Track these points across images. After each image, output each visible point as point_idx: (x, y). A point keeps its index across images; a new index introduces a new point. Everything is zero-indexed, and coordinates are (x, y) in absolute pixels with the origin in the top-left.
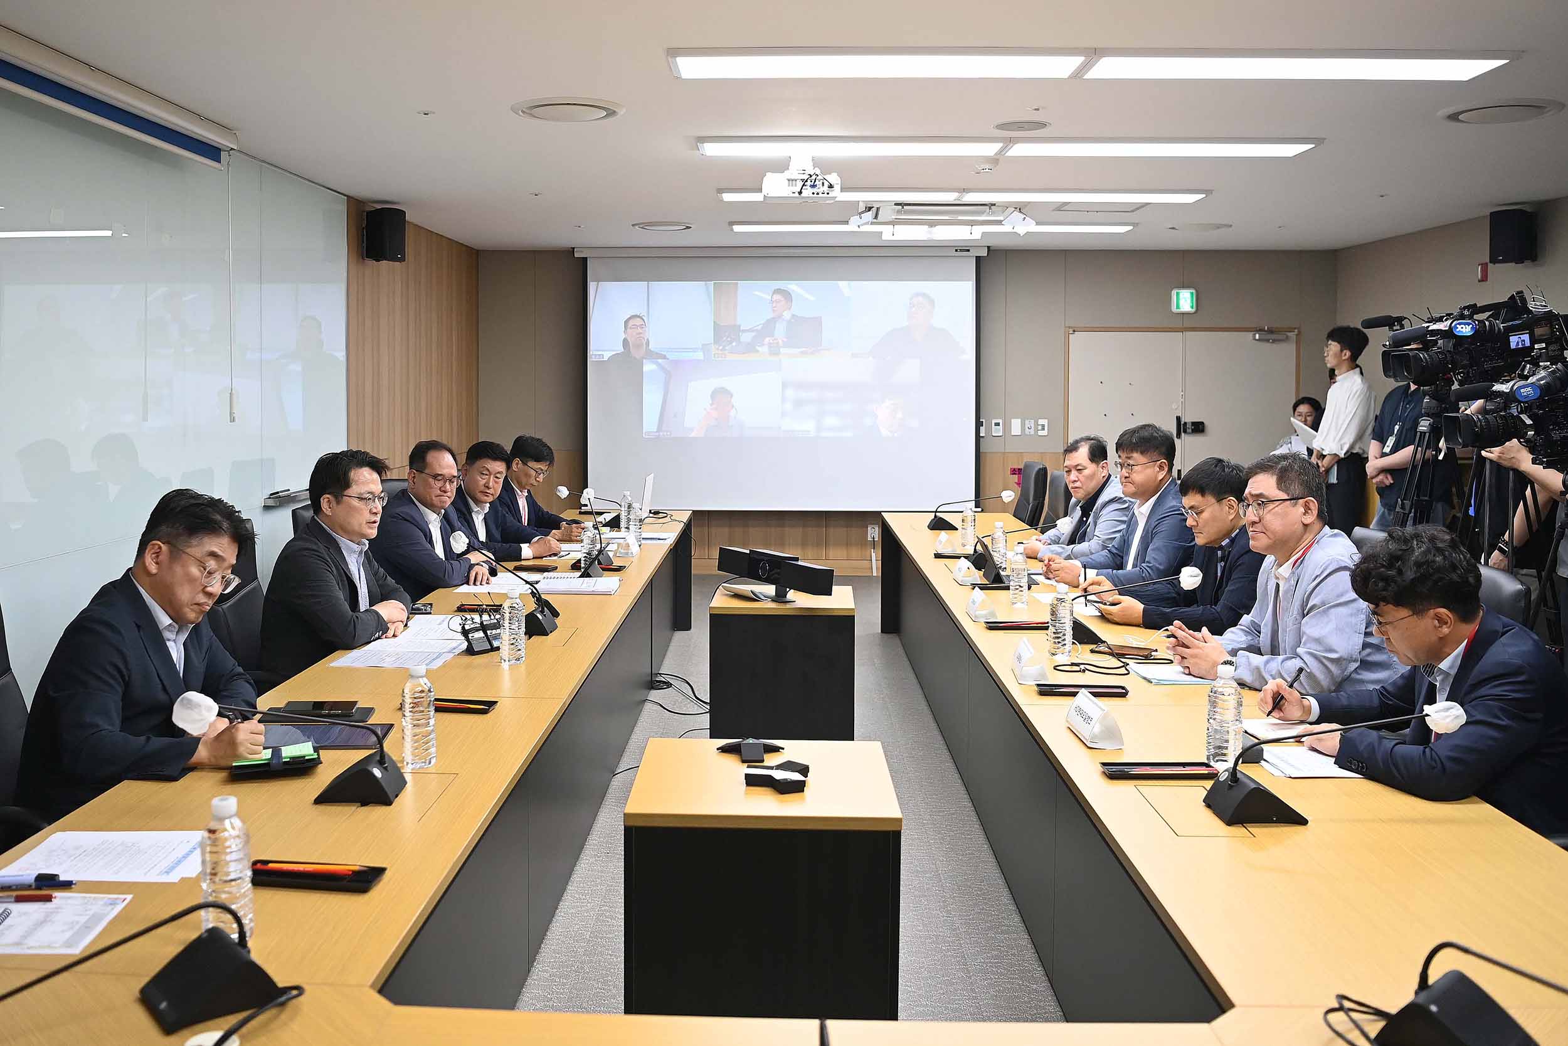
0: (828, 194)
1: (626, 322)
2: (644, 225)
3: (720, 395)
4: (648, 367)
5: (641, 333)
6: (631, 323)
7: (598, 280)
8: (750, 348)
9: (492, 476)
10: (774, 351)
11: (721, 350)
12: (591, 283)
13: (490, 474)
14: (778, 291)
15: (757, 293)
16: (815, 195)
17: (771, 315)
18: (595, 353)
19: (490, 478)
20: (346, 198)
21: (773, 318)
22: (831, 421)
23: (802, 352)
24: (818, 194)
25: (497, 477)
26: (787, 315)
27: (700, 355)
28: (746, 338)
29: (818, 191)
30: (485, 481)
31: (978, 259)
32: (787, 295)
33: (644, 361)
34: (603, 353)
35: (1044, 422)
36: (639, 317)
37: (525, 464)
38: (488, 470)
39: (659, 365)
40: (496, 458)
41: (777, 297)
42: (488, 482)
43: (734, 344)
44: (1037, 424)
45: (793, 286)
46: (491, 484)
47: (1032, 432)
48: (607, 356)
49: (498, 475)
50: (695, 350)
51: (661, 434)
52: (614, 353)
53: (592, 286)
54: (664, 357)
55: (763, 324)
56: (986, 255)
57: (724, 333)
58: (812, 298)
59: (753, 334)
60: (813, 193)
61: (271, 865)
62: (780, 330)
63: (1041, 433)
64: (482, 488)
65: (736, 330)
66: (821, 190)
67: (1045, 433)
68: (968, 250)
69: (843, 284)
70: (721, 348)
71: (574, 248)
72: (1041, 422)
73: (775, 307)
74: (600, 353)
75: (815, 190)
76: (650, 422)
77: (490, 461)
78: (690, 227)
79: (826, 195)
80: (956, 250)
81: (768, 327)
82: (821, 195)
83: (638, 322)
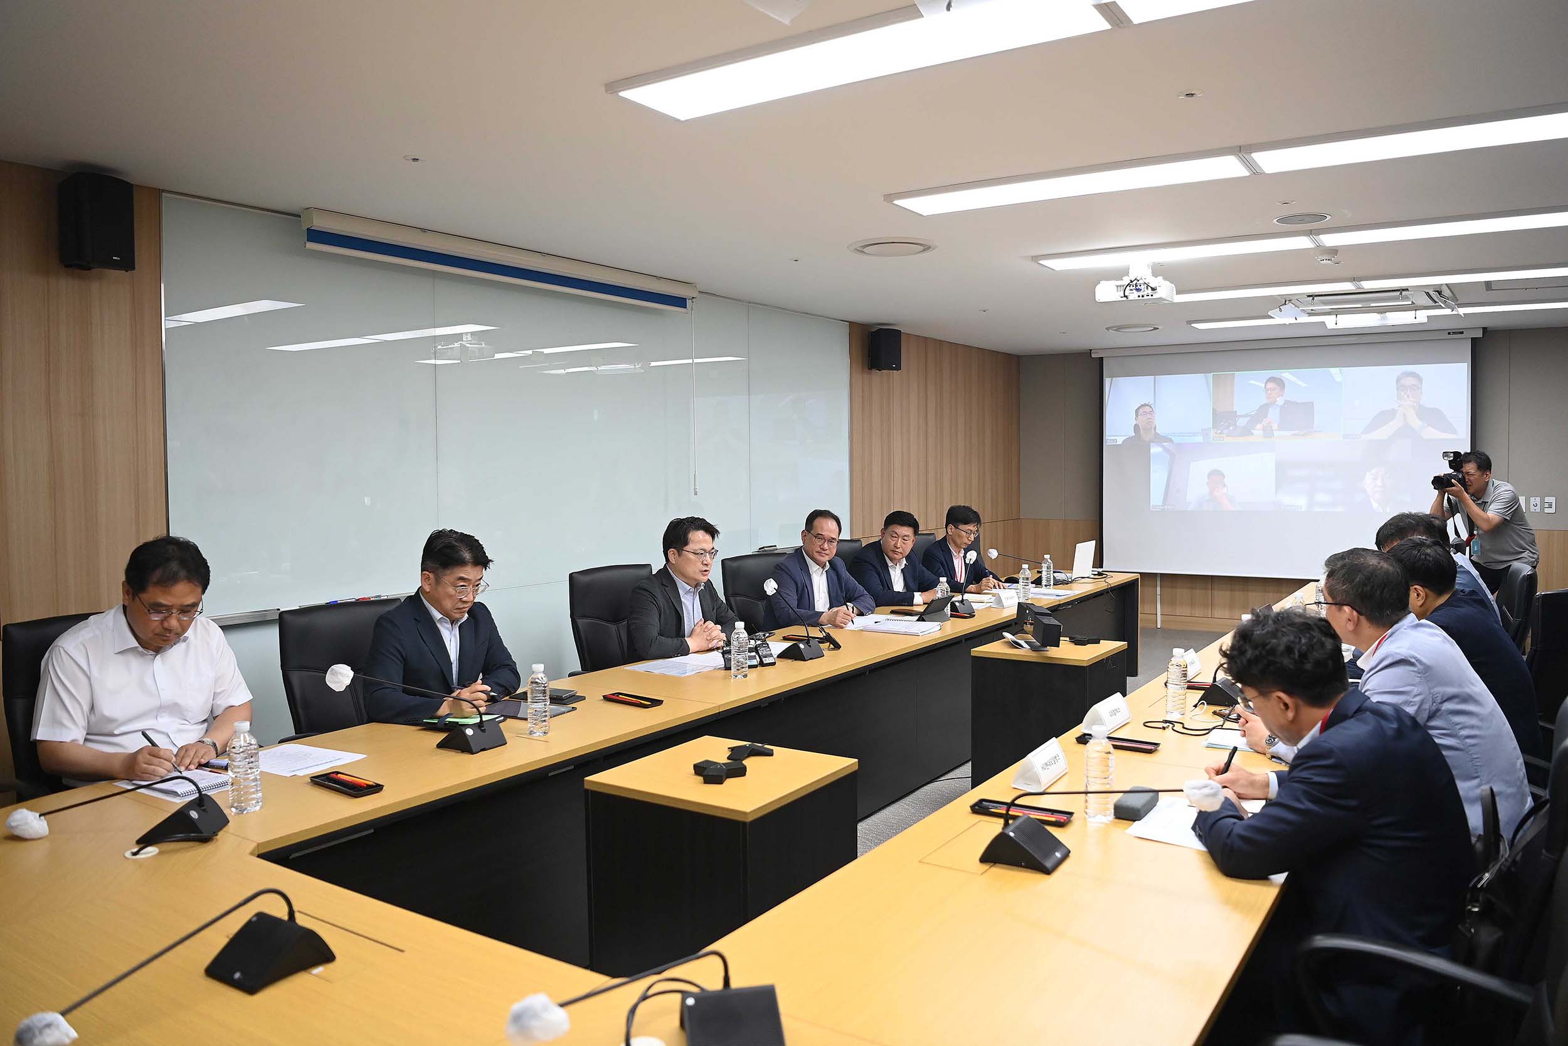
0: (1152, 296)
1: (1137, 411)
2: (1118, 329)
3: (1216, 476)
4: (1155, 450)
5: (1150, 419)
6: (1141, 411)
7: (1112, 377)
8: (1247, 431)
9: (900, 539)
10: (1268, 432)
11: (1220, 433)
12: (1106, 379)
13: (899, 537)
14: (1272, 379)
15: (1252, 382)
16: (1141, 298)
17: (1264, 401)
18: (1109, 438)
19: (898, 540)
20: (848, 323)
21: (1267, 404)
22: (1321, 497)
23: (1294, 435)
24: (1143, 296)
25: (904, 540)
26: (1280, 401)
27: (1199, 439)
28: (1242, 422)
29: (1143, 294)
30: (894, 542)
31: (1474, 341)
32: (1280, 383)
33: (1151, 444)
34: (1115, 438)
35: (1552, 500)
36: (1147, 405)
37: (956, 528)
38: (897, 534)
39: (1163, 447)
40: (903, 524)
41: (1270, 385)
42: (896, 543)
43: (1231, 428)
44: (1543, 502)
45: (1286, 375)
46: (899, 544)
47: (1538, 509)
48: (1120, 441)
49: (906, 538)
50: (1194, 434)
51: (1166, 507)
52: (1127, 437)
53: (1107, 382)
54: (1171, 441)
55: (1257, 410)
56: (1481, 336)
57: (1222, 418)
58: (1304, 385)
59: (1248, 419)
60: (1139, 296)
61: (339, 775)
62: (1273, 415)
63: (1547, 511)
64: (892, 548)
65: (1234, 415)
66: (1145, 293)
67: (1552, 510)
68: (1462, 333)
69: (1334, 371)
70: (1219, 431)
71: (1091, 350)
72: (1547, 499)
73: (1270, 395)
74: (1113, 438)
75: (1141, 294)
76: (1156, 497)
77: (899, 527)
78: (1158, 328)
79: (1150, 297)
80: (1449, 333)
81: (1263, 410)
82: (1146, 297)
83: (1147, 409)
